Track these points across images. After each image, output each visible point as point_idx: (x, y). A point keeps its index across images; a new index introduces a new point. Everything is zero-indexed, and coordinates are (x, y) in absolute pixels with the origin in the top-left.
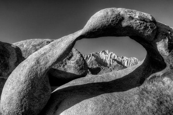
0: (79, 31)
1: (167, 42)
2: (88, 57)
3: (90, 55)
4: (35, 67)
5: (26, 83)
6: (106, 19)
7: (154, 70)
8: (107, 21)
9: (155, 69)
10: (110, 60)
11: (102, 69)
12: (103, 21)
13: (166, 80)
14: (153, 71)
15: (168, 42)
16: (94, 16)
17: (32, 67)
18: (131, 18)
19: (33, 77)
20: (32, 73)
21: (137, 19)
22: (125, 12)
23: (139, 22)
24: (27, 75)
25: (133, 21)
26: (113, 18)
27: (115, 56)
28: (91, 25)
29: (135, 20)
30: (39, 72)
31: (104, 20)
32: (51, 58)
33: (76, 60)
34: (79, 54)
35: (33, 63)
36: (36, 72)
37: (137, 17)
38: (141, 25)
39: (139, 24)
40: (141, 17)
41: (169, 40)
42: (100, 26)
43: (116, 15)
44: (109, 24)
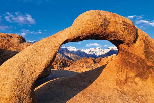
1: (144, 47)
4: (20, 79)
5: (12, 100)
6: (95, 24)
7: (127, 71)
8: (97, 26)
13: (138, 81)
17: (17, 79)
18: (116, 23)
19: (19, 93)
20: (18, 86)
21: (121, 24)
23: (124, 27)
24: (12, 90)
25: (118, 26)
26: (102, 22)
30: (26, 85)
31: (93, 24)
32: (37, 66)
35: (17, 74)
36: (22, 85)
37: (121, 22)
38: (125, 30)
39: (123, 29)
40: (124, 22)
41: (145, 44)
42: (89, 30)
43: (104, 19)
44: (98, 29)
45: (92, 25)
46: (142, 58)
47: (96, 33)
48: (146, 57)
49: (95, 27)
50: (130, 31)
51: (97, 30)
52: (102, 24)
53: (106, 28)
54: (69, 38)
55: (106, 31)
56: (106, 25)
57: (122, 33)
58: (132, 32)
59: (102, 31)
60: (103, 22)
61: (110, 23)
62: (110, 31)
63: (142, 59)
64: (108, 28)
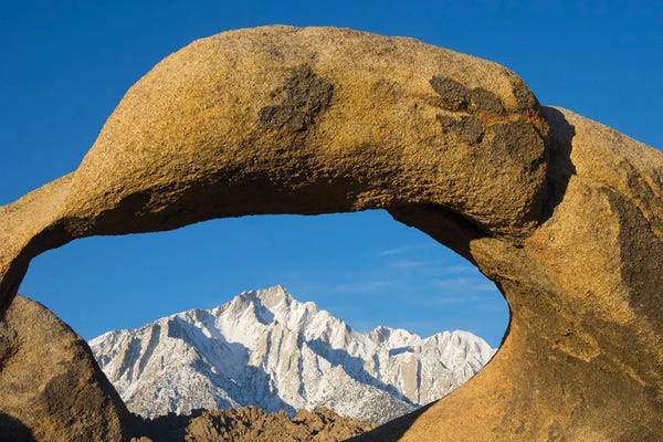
0: (47, 187)
1: (614, 240)
2: (145, 345)
3: (157, 329)
6: (227, 105)
7: (557, 422)
8: (236, 118)
9: (561, 417)
10: (301, 360)
11: (248, 424)
12: (207, 115)
14: (551, 427)
15: (620, 236)
16: (145, 82)
18: (387, 92)
21: (422, 97)
22: (349, 53)
23: (438, 117)
25: (400, 112)
26: (273, 95)
27: (329, 330)
28: (130, 149)
29: (411, 103)
31: (216, 111)
33: (42, 388)
34: (67, 341)
37: (423, 84)
38: (453, 135)
39: (438, 128)
40: (446, 86)
41: (624, 222)
42: (189, 150)
43: (289, 75)
44: (246, 135)
45: (206, 116)
46: (615, 316)
47: (243, 166)
48: (645, 311)
49: (224, 126)
50: (489, 137)
51: (243, 145)
52: (276, 103)
53: (304, 129)
54: (74, 209)
55: (307, 151)
56: (305, 109)
57: (429, 157)
58: (503, 145)
59: (282, 151)
60: (285, 94)
61: (338, 94)
62: (335, 147)
63: (618, 326)
64: (325, 126)
